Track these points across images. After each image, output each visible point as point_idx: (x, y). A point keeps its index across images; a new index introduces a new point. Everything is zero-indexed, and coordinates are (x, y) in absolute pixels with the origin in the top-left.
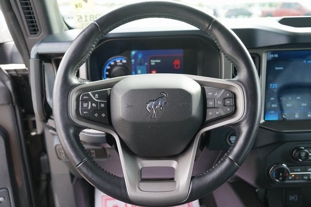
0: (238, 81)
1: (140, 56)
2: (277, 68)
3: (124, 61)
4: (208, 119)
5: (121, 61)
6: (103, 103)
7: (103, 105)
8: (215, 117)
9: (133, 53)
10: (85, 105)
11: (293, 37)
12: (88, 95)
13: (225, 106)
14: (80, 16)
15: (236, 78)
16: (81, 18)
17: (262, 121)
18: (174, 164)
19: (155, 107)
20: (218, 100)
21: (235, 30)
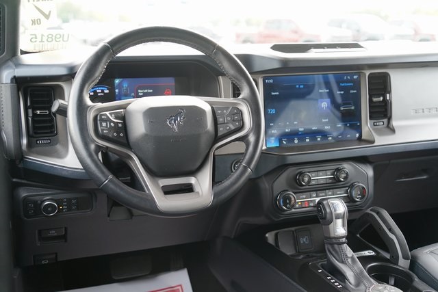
0: (243, 99)
1: (125, 85)
2: (273, 94)
3: (107, 91)
4: (220, 134)
5: (103, 91)
6: (120, 123)
7: (120, 125)
8: (225, 132)
9: (117, 81)
10: (104, 124)
11: (285, 62)
12: (106, 115)
13: (234, 121)
14: (35, 35)
15: (240, 97)
16: (36, 38)
17: (264, 148)
18: (192, 180)
19: (175, 122)
20: (227, 116)
21: (236, 55)
